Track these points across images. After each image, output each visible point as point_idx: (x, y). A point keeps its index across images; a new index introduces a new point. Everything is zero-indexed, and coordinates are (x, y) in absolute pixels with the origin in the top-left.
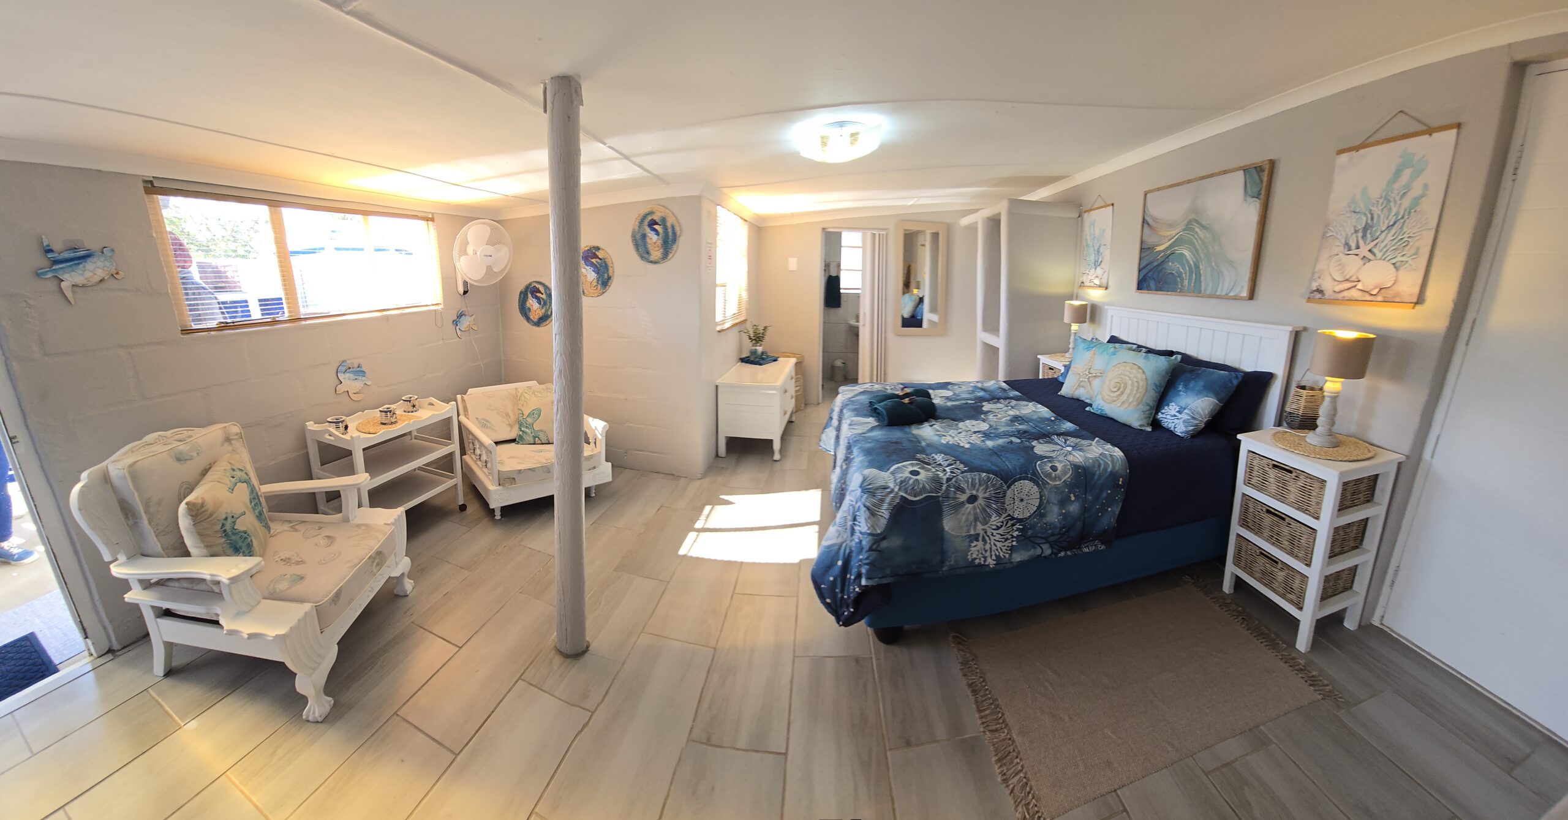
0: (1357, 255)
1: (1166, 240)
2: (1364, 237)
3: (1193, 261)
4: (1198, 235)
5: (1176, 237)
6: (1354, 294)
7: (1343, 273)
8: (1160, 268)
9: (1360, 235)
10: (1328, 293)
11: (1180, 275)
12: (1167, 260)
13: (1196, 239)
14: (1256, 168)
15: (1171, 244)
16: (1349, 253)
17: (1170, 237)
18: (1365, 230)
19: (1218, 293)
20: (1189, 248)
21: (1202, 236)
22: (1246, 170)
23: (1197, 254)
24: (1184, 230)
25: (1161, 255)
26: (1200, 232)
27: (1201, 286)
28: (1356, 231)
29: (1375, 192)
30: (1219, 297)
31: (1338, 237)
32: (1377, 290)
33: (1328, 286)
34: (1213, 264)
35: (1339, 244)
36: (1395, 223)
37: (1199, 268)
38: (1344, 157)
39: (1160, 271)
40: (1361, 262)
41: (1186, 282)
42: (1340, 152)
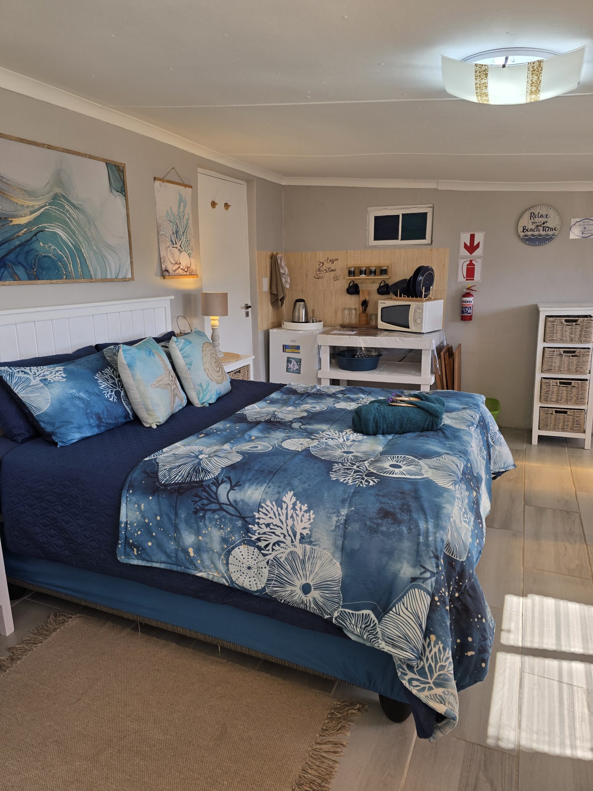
0: (177, 248)
1: (27, 211)
2: (177, 237)
3: (72, 244)
4: (70, 214)
5: (42, 210)
6: (180, 271)
7: (174, 259)
8: (26, 249)
9: (175, 236)
10: (171, 271)
11: (60, 259)
12: (35, 238)
13: (68, 218)
14: (115, 165)
15: (35, 219)
16: (173, 246)
17: (30, 209)
18: (177, 232)
19: (109, 277)
20: (62, 227)
21: (75, 217)
22: (109, 164)
23: (75, 236)
24: (50, 204)
25: (23, 231)
26: (71, 211)
27: (90, 271)
28: (173, 233)
29: (175, 210)
30: (111, 280)
31: (167, 235)
32: (187, 269)
33: (171, 268)
34: (95, 248)
35: (168, 240)
36: (184, 232)
37: (81, 251)
38: (157, 183)
39: (28, 252)
40: (179, 253)
41: (71, 267)
42: (155, 179)
